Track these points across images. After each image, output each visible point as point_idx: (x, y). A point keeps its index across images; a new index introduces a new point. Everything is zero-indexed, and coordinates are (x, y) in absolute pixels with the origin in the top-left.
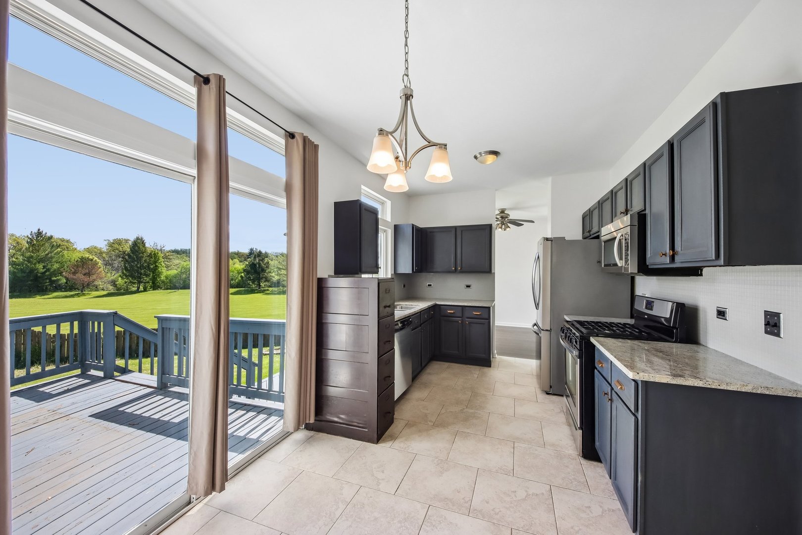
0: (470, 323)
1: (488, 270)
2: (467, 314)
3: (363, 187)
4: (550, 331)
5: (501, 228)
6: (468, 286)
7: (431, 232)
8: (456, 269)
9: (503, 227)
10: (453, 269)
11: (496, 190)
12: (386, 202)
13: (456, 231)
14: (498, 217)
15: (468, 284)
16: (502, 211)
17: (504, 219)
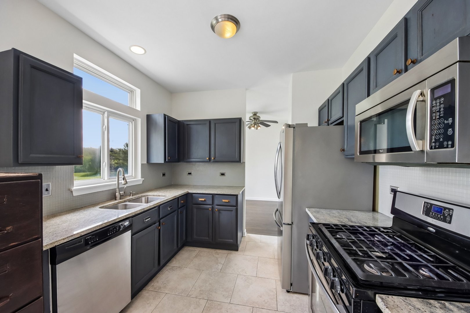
0: (219, 210)
1: (238, 160)
2: (216, 202)
3: (75, 56)
4: (291, 224)
5: (254, 127)
6: (223, 174)
7: (187, 125)
8: (210, 159)
9: (256, 126)
10: (207, 158)
11: (246, 89)
12: (135, 90)
13: (210, 123)
14: (252, 118)
15: (223, 172)
16: (255, 114)
17: (257, 121)
